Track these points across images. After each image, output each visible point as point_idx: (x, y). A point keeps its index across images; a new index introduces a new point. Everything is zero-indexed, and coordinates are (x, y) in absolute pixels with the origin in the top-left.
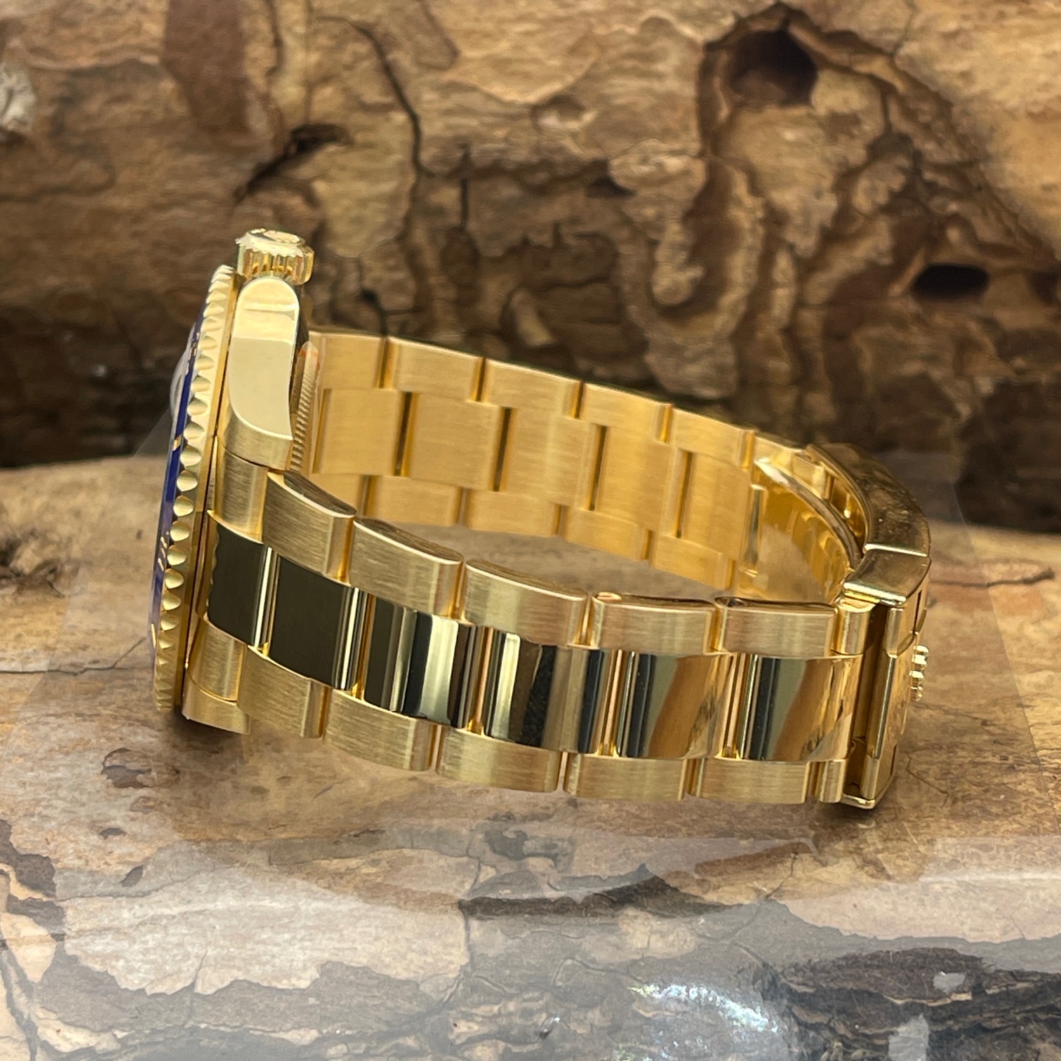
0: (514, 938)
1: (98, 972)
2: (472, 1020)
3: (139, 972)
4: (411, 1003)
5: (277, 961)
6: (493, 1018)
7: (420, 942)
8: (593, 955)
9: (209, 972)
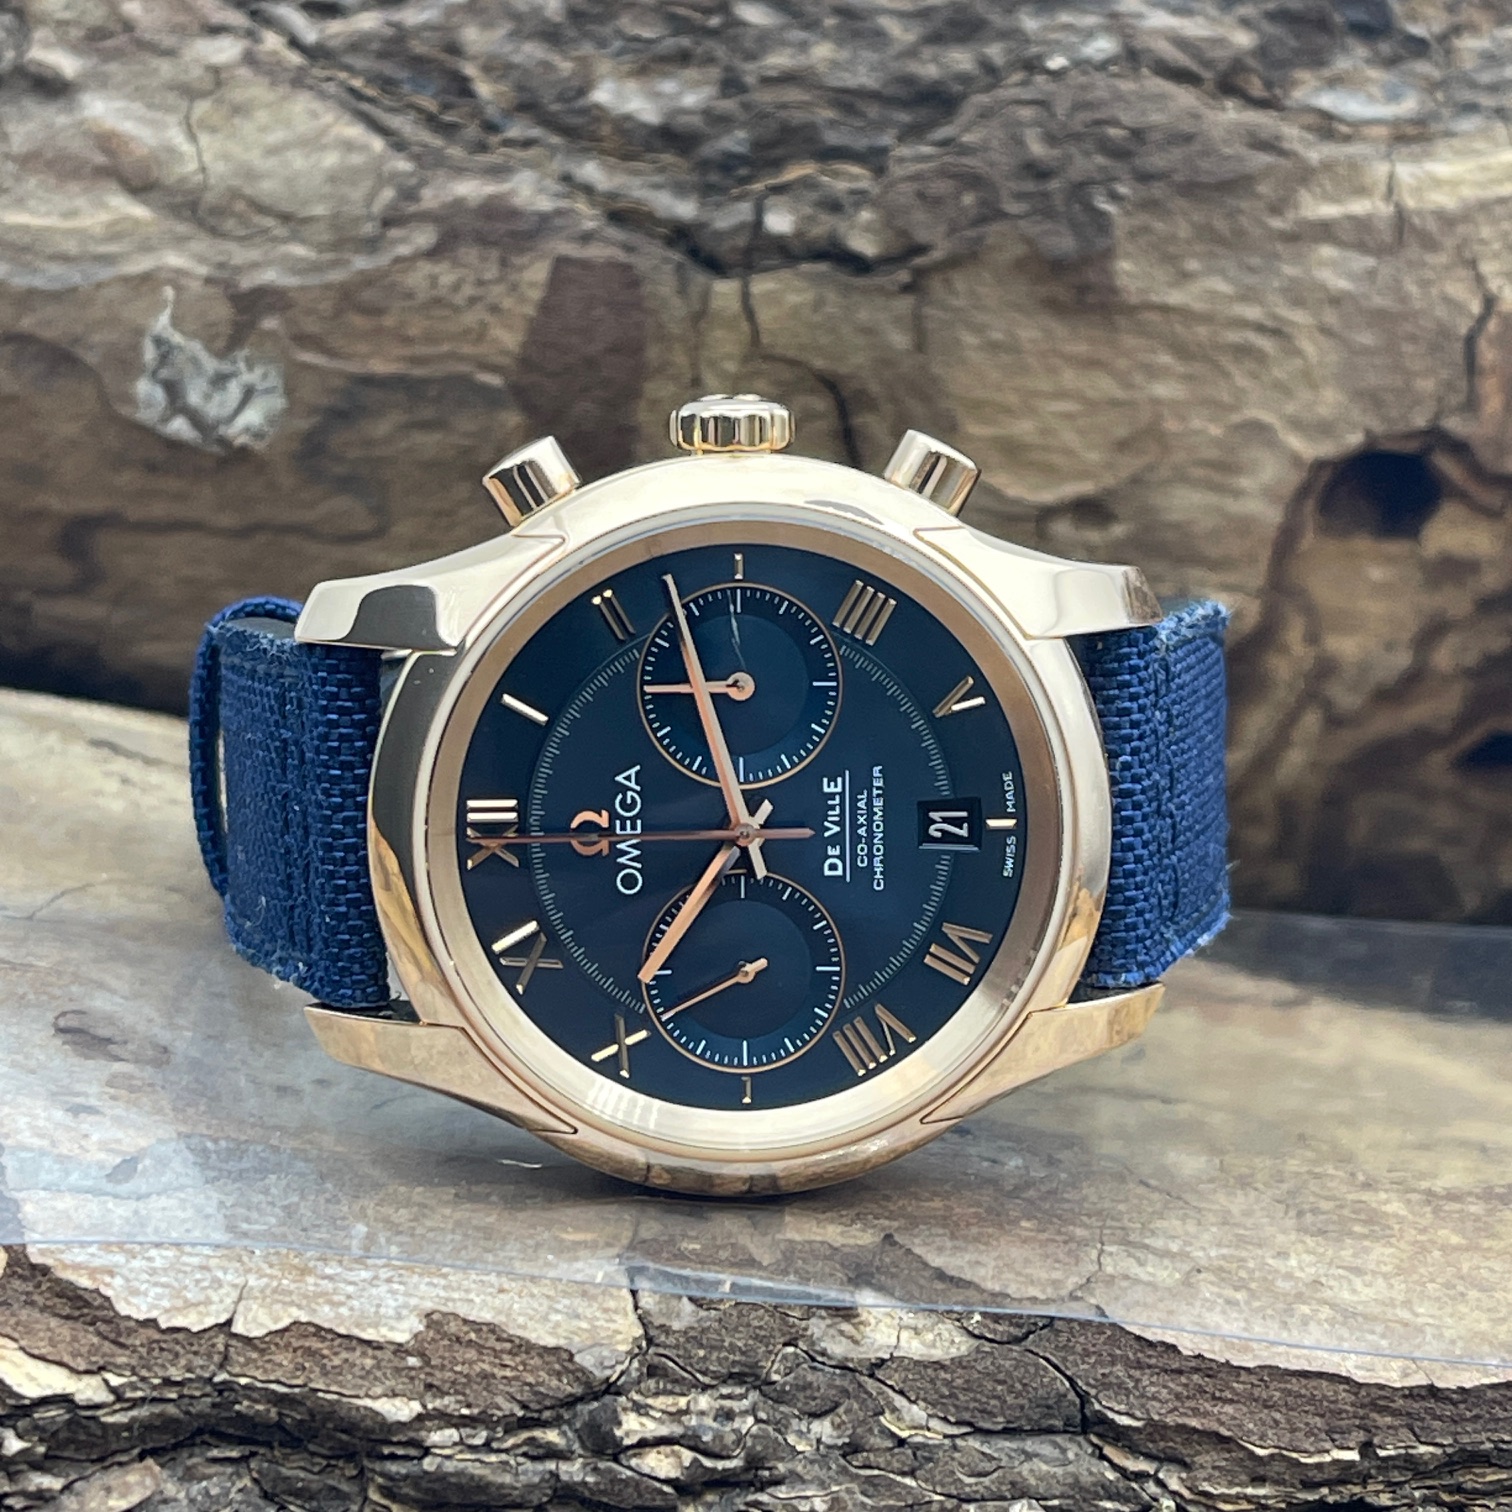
0: (708, 1309)
1: (85, 1289)
2: (647, 1414)
3: (146, 1294)
4: (560, 1380)
5: (355, 1303)
6: (678, 1415)
7: (566, 1302)
8: (823, 1345)
9: (255, 1307)
